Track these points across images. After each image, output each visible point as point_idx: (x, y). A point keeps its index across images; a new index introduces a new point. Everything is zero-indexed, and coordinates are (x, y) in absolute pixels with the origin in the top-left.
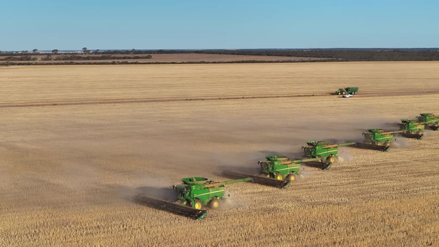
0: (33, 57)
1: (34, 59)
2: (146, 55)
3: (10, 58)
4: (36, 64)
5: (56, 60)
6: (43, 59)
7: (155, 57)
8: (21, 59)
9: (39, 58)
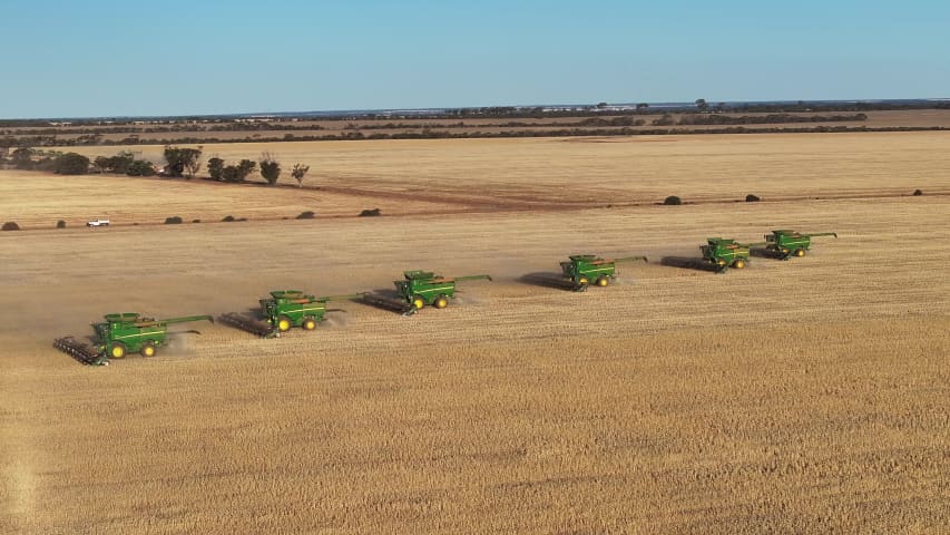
0: (636, 118)
1: (638, 123)
2: (854, 114)
3: (592, 121)
4: (643, 133)
5: (680, 124)
6: (654, 123)
7: (874, 118)
8: (613, 123)
9: (649, 119)
